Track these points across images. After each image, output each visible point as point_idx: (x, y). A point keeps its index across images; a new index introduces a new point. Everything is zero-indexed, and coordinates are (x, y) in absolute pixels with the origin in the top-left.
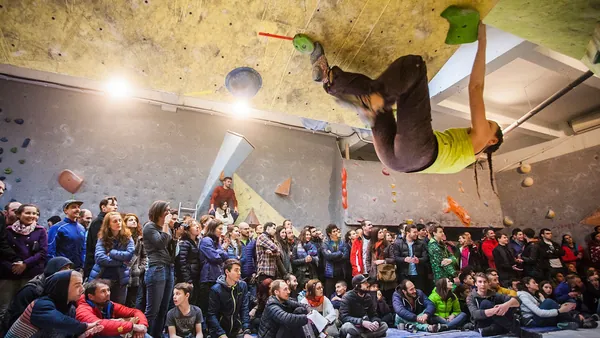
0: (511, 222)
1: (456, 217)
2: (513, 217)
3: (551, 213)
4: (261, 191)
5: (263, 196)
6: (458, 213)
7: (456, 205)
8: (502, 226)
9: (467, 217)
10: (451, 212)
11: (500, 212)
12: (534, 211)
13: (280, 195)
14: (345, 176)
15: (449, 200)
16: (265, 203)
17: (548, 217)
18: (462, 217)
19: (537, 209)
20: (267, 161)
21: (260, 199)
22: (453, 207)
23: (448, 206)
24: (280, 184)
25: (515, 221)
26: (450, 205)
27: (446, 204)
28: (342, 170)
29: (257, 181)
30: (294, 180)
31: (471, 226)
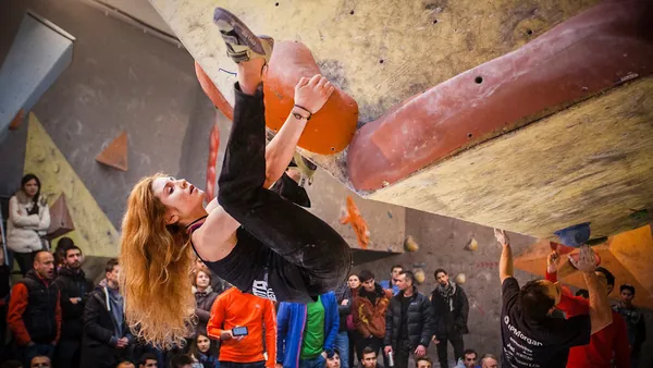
0: (416, 247)
1: (353, 231)
2: (419, 239)
3: (474, 243)
4: (74, 154)
5: (76, 166)
6: (356, 226)
7: (357, 212)
8: (401, 250)
9: (367, 233)
10: (349, 224)
11: (402, 228)
12: (452, 237)
13: (104, 167)
14: (217, 143)
15: (349, 203)
16: (79, 184)
17: (467, 248)
18: (361, 232)
19: (455, 233)
20: (91, 93)
21: (70, 171)
22: (353, 216)
23: (347, 214)
24: (105, 144)
25: (421, 246)
26: (350, 212)
27: (344, 208)
28: (213, 129)
29: (70, 133)
30: (129, 136)
31: (369, 248)
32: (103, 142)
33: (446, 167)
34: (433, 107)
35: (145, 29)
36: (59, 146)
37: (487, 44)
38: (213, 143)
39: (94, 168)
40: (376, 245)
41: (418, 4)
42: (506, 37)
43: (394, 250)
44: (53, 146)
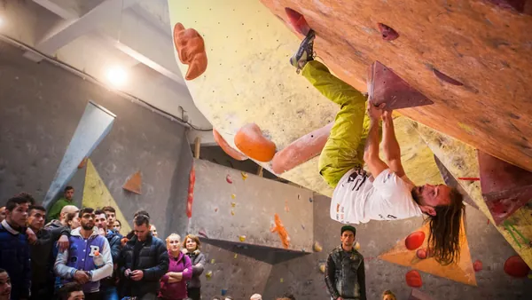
0: (321, 248)
1: (279, 237)
2: (322, 243)
3: (358, 245)
4: (111, 184)
5: (111, 191)
6: (281, 234)
7: (282, 225)
8: (311, 251)
9: (288, 238)
10: (276, 232)
11: (312, 236)
13: (127, 192)
14: (194, 178)
15: (276, 218)
18: (284, 238)
20: (122, 148)
21: (109, 194)
22: (278, 227)
23: (275, 226)
24: (128, 178)
25: (323, 248)
26: (277, 224)
27: (273, 222)
28: (191, 171)
29: (109, 171)
30: (142, 174)
31: (289, 248)
32: (127, 176)
33: (305, 165)
34: (298, 145)
35: (153, 110)
36: (103, 179)
37: (317, 125)
38: (192, 179)
39: (122, 192)
40: (294, 247)
41: (295, 111)
42: (322, 123)
43: (306, 251)
44: (100, 179)
